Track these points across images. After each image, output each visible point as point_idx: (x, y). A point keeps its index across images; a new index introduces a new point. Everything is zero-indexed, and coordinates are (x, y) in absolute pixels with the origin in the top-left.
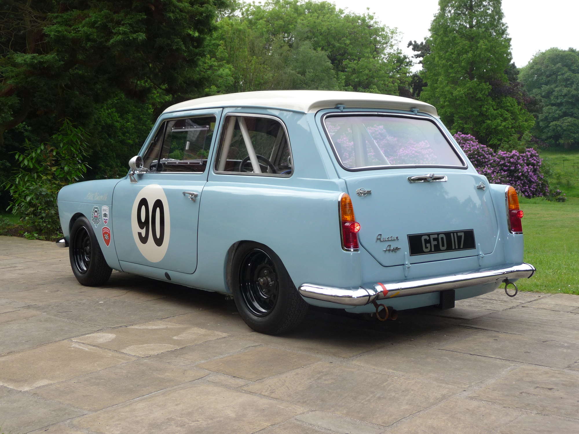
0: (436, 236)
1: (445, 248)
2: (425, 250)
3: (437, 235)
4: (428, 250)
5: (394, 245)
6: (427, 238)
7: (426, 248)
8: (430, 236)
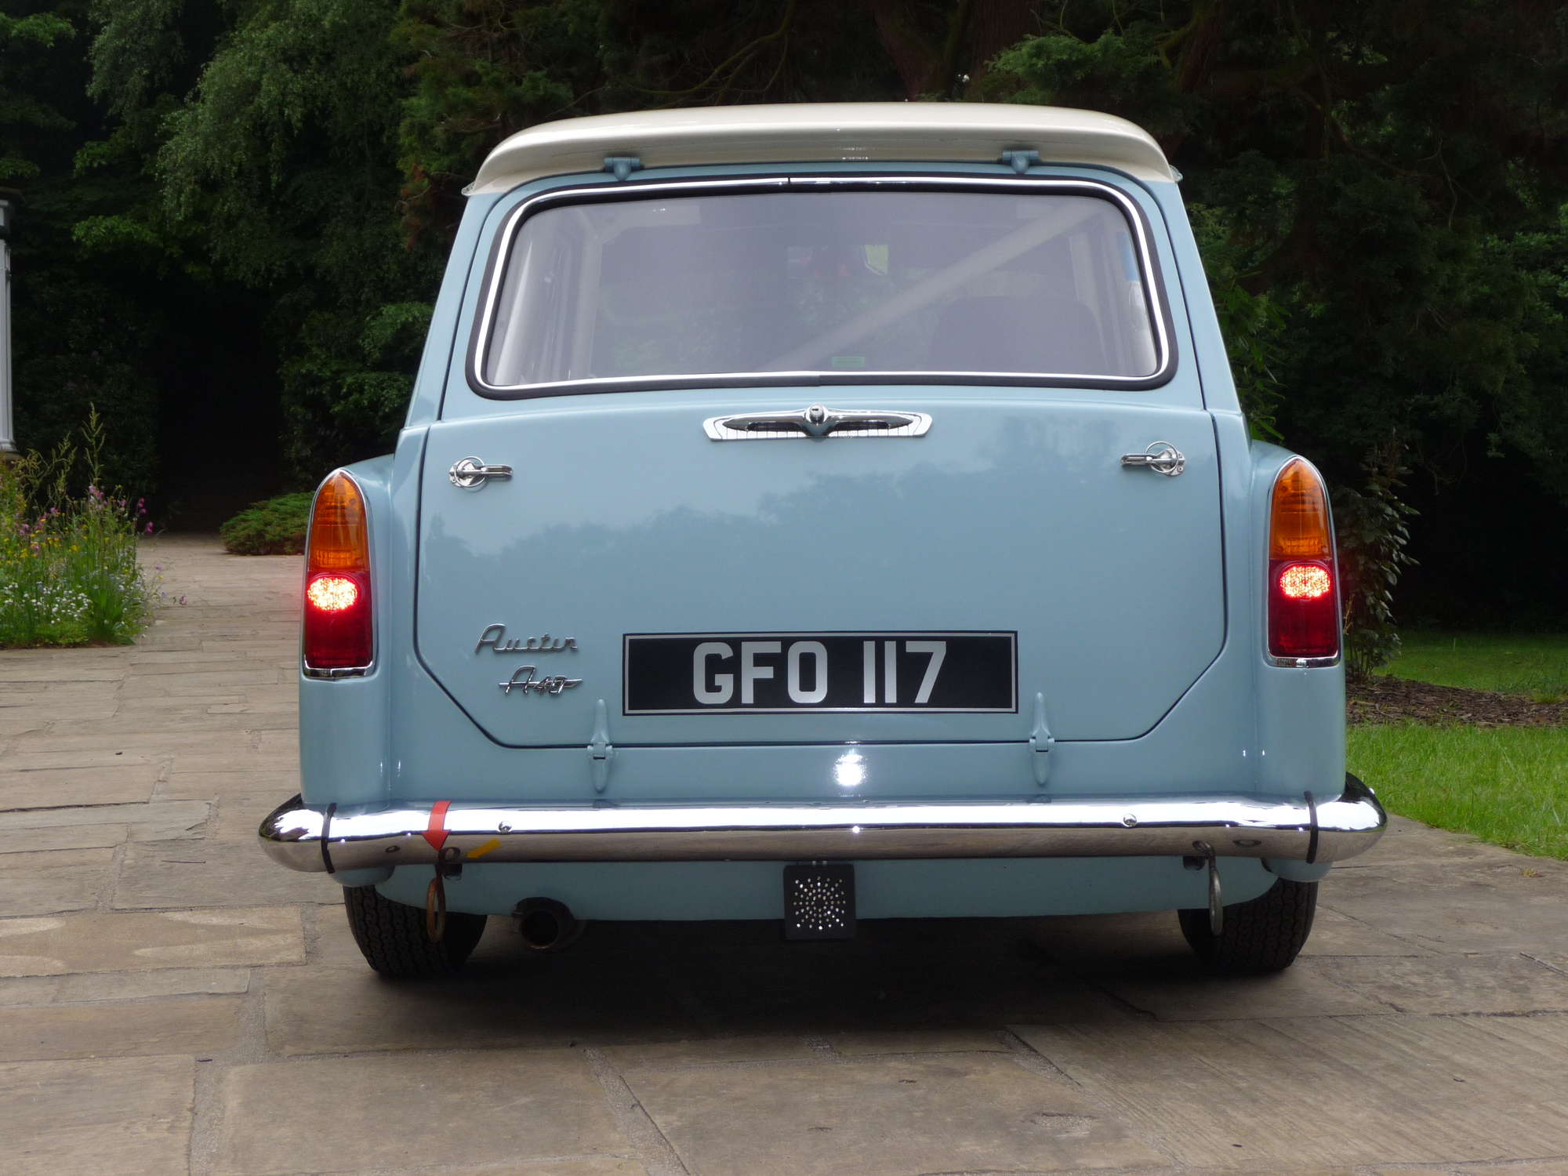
0: (775, 648)
1: (819, 694)
2: (701, 694)
3: (779, 644)
4: (725, 696)
5: (547, 668)
6: (726, 652)
7: (711, 687)
8: (744, 644)
